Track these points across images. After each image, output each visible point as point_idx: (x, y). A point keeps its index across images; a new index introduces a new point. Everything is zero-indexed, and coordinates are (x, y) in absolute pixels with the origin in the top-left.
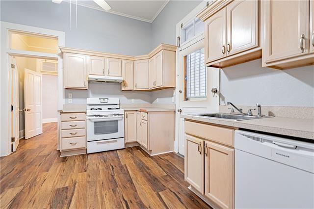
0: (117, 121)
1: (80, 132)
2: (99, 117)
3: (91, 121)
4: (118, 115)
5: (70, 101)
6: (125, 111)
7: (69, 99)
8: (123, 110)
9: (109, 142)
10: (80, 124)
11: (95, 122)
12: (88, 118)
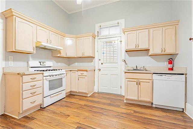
0: (62, 78)
1: (39, 91)
2: (52, 77)
3: (47, 80)
4: (63, 74)
5: (11, 64)
6: (66, 71)
7: (10, 62)
8: (65, 70)
9: (57, 95)
10: (39, 84)
11: (50, 81)
12: (44, 78)
